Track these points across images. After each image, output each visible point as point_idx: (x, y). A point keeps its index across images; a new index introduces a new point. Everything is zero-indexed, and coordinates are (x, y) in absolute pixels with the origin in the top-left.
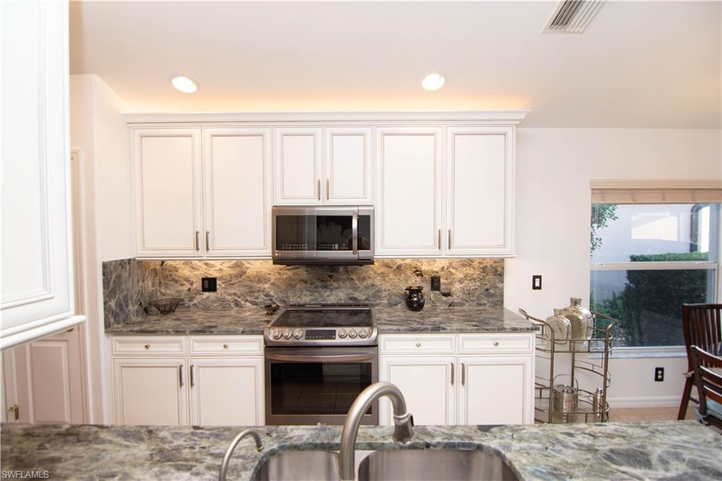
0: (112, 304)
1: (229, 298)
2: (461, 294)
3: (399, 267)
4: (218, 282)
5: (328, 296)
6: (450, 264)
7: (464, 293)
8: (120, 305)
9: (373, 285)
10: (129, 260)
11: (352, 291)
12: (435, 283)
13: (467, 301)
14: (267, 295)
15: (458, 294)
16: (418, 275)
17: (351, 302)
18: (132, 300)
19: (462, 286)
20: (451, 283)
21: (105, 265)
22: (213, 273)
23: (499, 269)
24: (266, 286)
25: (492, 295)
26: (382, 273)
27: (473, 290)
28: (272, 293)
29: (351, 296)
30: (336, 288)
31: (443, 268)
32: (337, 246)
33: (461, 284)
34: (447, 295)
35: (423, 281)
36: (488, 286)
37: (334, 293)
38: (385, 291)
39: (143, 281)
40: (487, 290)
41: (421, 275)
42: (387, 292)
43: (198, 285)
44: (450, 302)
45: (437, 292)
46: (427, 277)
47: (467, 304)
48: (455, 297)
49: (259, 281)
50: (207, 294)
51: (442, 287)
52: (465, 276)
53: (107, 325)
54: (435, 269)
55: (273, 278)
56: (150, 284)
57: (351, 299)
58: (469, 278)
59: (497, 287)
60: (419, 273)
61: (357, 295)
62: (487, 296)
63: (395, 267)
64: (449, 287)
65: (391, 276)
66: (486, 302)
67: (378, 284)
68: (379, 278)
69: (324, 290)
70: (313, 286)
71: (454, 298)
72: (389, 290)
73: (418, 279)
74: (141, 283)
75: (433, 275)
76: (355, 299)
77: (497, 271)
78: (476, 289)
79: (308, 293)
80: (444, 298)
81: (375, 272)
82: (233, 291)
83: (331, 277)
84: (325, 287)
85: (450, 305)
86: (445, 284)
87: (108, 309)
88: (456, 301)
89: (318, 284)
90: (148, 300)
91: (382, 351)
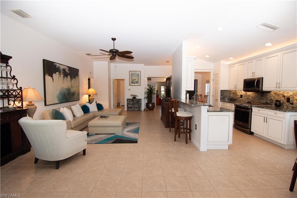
0: (222, 97)
1: (244, 100)
3: (278, 94)
4: (243, 96)
6: (294, 94)
8: (223, 97)
9: (272, 99)
10: (226, 90)
12: (288, 100)
14: (250, 100)
15: (296, 104)
16: (283, 97)
17: (266, 103)
18: (226, 97)
20: (293, 100)
21: (221, 90)
22: (242, 94)
24: (250, 97)
28: (251, 99)
30: (263, 99)
31: (291, 95)
32: (253, 87)
34: (292, 104)
35: (285, 99)
39: (230, 94)
41: (284, 97)
43: (240, 96)
44: (293, 106)
45: (289, 103)
46: (286, 98)
48: (294, 105)
49: (249, 96)
50: (241, 98)
51: (290, 101)
53: (221, 100)
54: (288, 95)
55: (251, 96)
56: (232, 95)
57: (266, 102)
60: (284, 96)
61: (268, 101)
64: (292, 101)
65: (276, 97)
68: (273, 97)
71: (294, 106)
73: (284, 98)
74: (229, 95)
75: (288, 97)
76: (267, 102)
79: (258, 100)
80: (291, 105)
81: (272, 95)
82: (245, 98)
83: (262, 96)
84: (261, 99)
85: (293, 107)
86: (291, 100)
87: (221, 98)
88: (295, 106)
89: (260, 98)
90: (231, 98)
91: (253, 111)
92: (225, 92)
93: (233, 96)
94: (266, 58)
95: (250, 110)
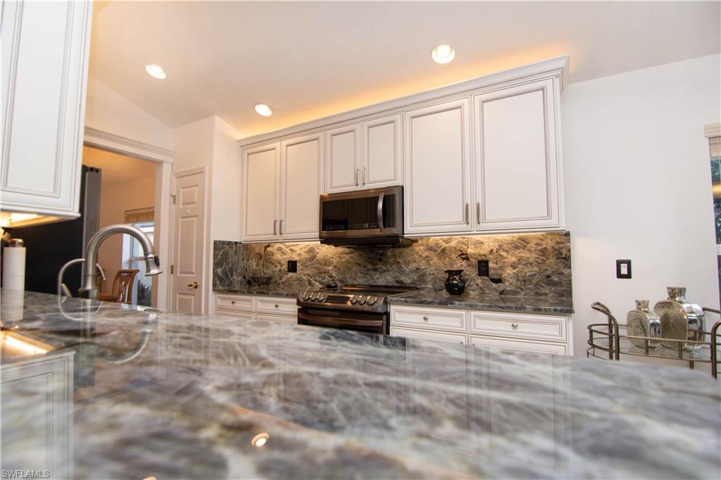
0: (219, 271)
1: (304, 278)
2: (514, 280)
3: (443, 251)
4: (298, 264)
5: (378, 278)
6: (500, 246)
7: (518, 280)
8: (225, 273)
9: (418, 269)
10: (236, 243)
11: (398, 274)
12: (483, 267)
13: (522, 289)
14: (331, 276)
15: (511, 281)
16: (463, 259)
18: (236, 271)
19: (515, 271)
20: (502, 268)
21: (215, 243)
22: (296, 258)
23: (564, 251)
24: (330, 268)
25: (555, 284)
26: (427, 257)
27: (530, 276)
28: (334, 275)
29: (398, 279)
30: (385, 271)
31: (492, 250)
32: (367, 225)
33: (514, 269)
34: (498, 281)
35: (469, 266)
36: (549, 272)
37: (383, 275)
38: (430, 275)
39: (248, 261)
40: (549, 276)
41: (467, 259)
42: (432, 276)
43: (285, 267)
44: (501, 289)
45: (486, 278)
46: (474, 261)
47: (523, 293)
48: (507, 283)
49: (325, 264)
50: (291, 274)
51: (491, 272)
52: (519, 260)
53: (214, 285)
54: (482, 252)
55: (335, 261)
56: (254, 264)
57: (397, 282)
58: (524, 262)
59: (562, 274)
60: (465, 257)
61: (402, 278)
62: (548, 284)
63: (439, 251)
64: (499, 272)
65: (435, 260)
66: (547, 291)
67: (423, 268)
68: (424, 262)
69: (375, 273)
70: (365, 269)
71: (506, 286)
72: (433, 274)
73: (464, 263)
74: (246, 262)
75: (480, 259)
76: (402, 282)
77: (561, 254)
78: (534, 275)
79: (362, 275)
80: (494, 285)
81: (420, 256)
82: (308, 272)
83: (380, 260)
84: (375, 270)
85: (501, 293)
86: (494, 269)
87: (215, 274)
88: (508, 289)
89: (370, 267)
90: (251, 275)
91: (392, 322)
92: (231, 252)
93: (257, 265)
94: (413, 117)
95: (385, 317)
